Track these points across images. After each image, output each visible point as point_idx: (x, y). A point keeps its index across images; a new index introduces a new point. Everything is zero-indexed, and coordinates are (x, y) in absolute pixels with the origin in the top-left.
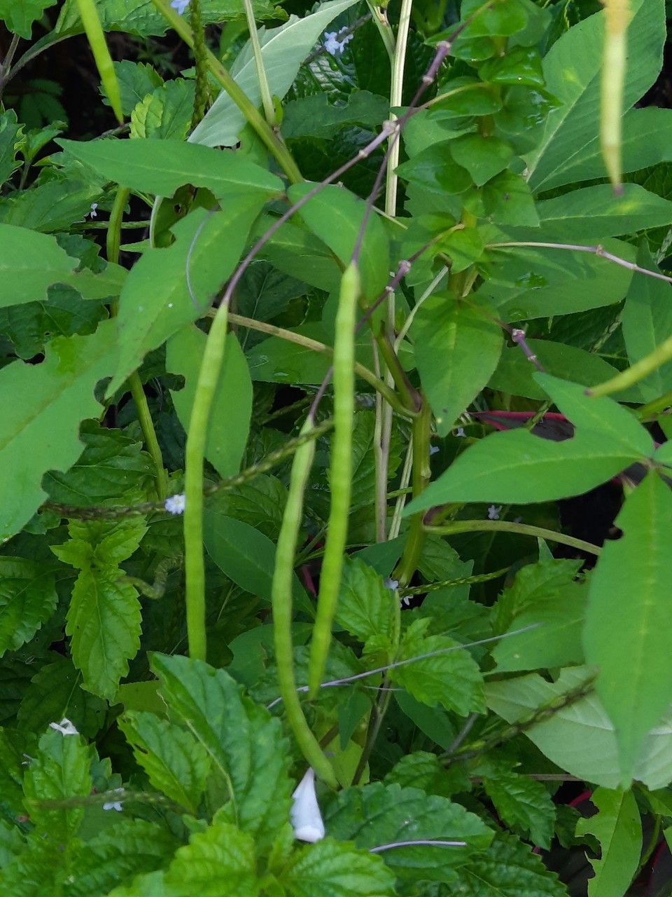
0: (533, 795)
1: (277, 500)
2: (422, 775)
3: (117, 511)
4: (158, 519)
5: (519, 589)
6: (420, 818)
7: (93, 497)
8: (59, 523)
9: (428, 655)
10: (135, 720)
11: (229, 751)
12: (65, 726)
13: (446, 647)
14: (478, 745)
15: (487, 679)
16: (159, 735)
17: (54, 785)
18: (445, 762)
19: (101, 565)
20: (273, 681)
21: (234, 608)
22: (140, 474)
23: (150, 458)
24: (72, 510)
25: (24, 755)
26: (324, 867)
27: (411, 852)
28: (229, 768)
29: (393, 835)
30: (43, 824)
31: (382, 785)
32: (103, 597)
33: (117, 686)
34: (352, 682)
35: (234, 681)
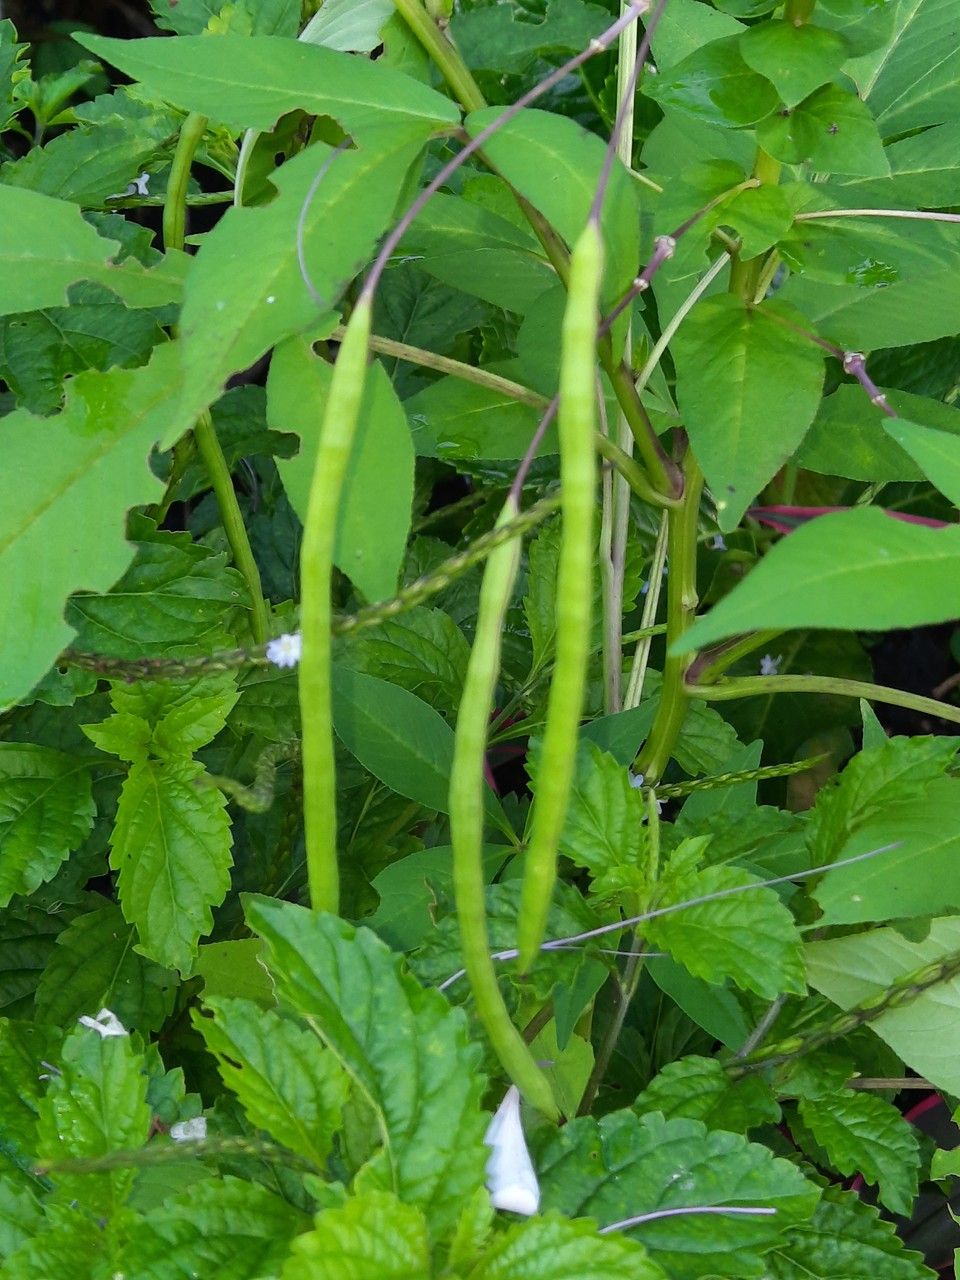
0: (882, 1125)
1: (445, 646)
2: (697, 1096)
3: (187, 664)
4: (255, 679)
5: (856, 785)
6: (698, 1169)
7: (148, 644)
8: (95, 686)
9: (708, 897)
10: (221, 1011)
11: (379, 1066)
12: (104, 1022)
13: (737, 884)
14: (790, 1045)
15: (807, 937)
16: (261, 1036)
17: (89, 1121)
18: (734, 1072)
19: (165, 756)
20: (451, 944)
21: (376, 819)
22: (225, 605)
23: (241, 579)
24: (111, 663)
25: (43, 1063)
26: (544, 1261)
27: (685, 1226)
28: (380, 1094)
29: (654, 1198)
30: (72, 1185)
31: (635, 1115)
32: (169, 807)
33: (194, 951)
34: (581, 944)
35: (387, 948)
